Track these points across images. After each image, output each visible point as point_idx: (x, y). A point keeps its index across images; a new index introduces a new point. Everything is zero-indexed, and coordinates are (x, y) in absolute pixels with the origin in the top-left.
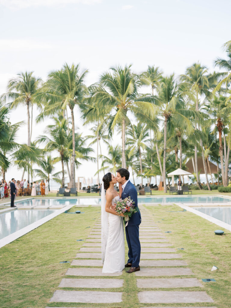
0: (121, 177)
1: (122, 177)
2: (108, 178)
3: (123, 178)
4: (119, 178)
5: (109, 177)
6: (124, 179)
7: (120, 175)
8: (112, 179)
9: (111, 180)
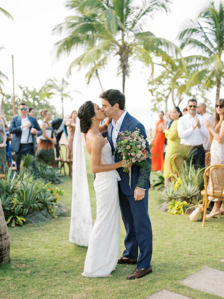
0: (109, 105)
1: (112, 105)
2: (88, 112)
3: (114, 106)
4: (107, 108)
5: (89, 109)
6: (116, 109)
7: (107, 102)
8: (96, 111)
9: (93, 114)
